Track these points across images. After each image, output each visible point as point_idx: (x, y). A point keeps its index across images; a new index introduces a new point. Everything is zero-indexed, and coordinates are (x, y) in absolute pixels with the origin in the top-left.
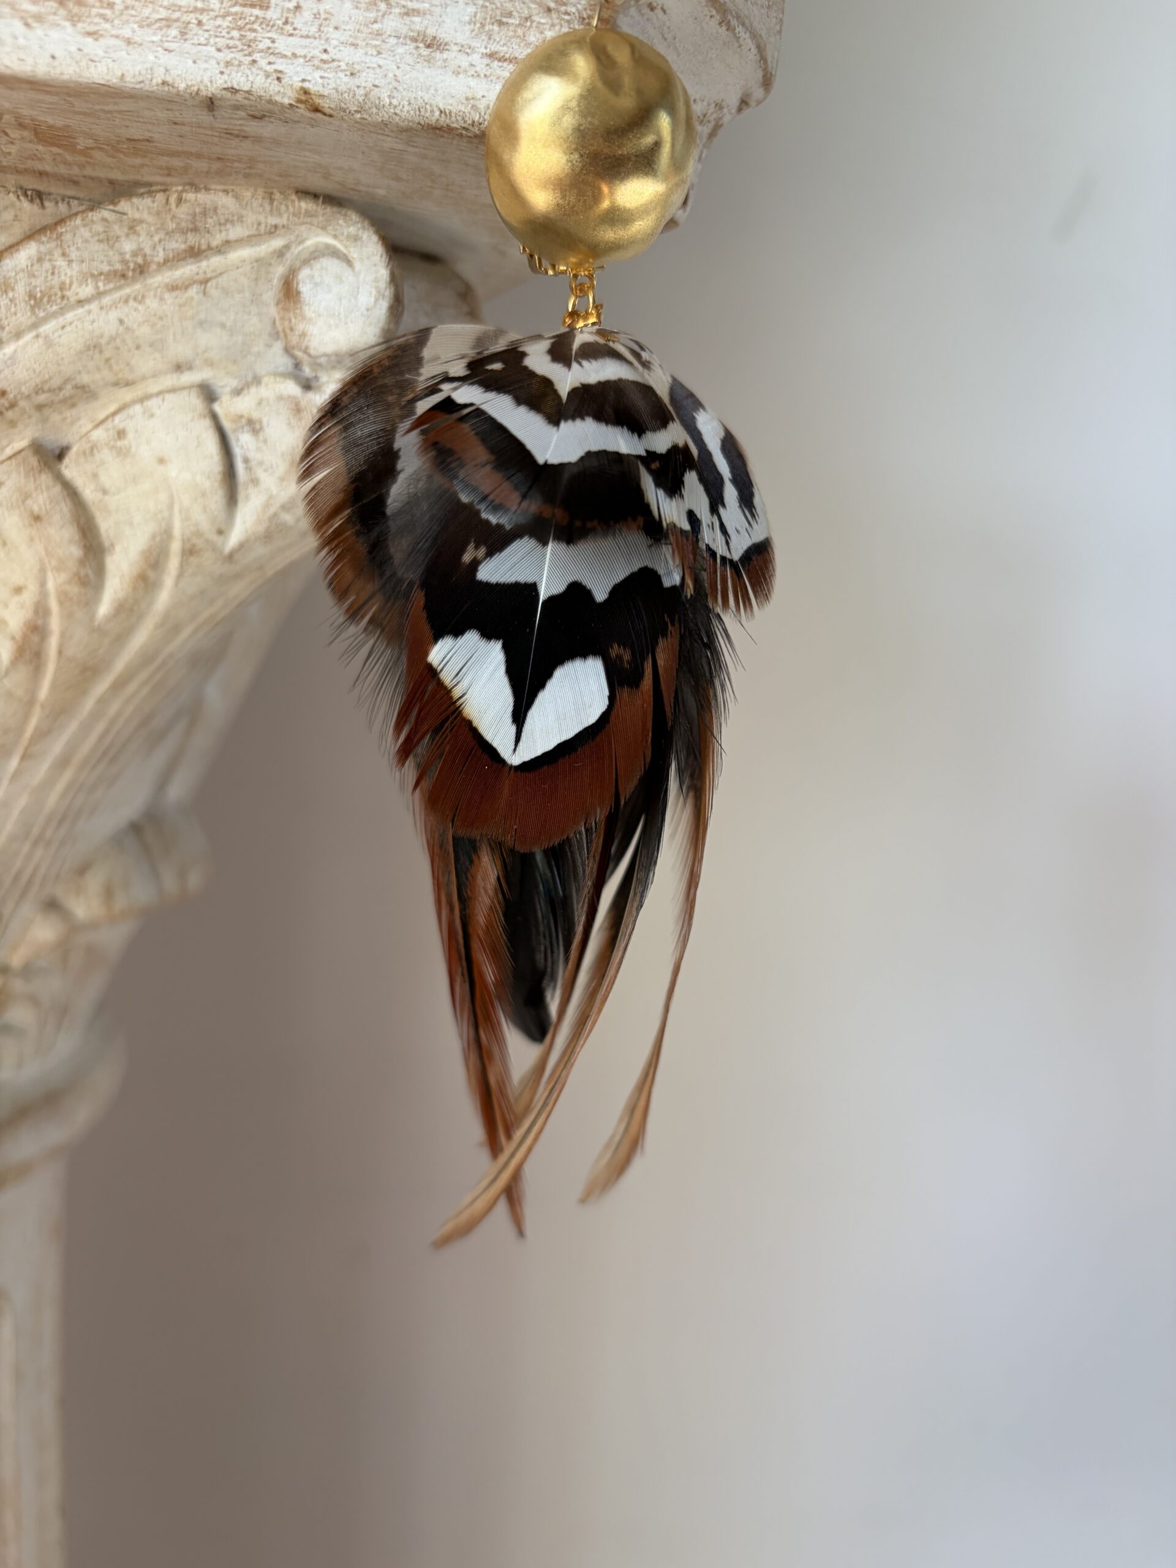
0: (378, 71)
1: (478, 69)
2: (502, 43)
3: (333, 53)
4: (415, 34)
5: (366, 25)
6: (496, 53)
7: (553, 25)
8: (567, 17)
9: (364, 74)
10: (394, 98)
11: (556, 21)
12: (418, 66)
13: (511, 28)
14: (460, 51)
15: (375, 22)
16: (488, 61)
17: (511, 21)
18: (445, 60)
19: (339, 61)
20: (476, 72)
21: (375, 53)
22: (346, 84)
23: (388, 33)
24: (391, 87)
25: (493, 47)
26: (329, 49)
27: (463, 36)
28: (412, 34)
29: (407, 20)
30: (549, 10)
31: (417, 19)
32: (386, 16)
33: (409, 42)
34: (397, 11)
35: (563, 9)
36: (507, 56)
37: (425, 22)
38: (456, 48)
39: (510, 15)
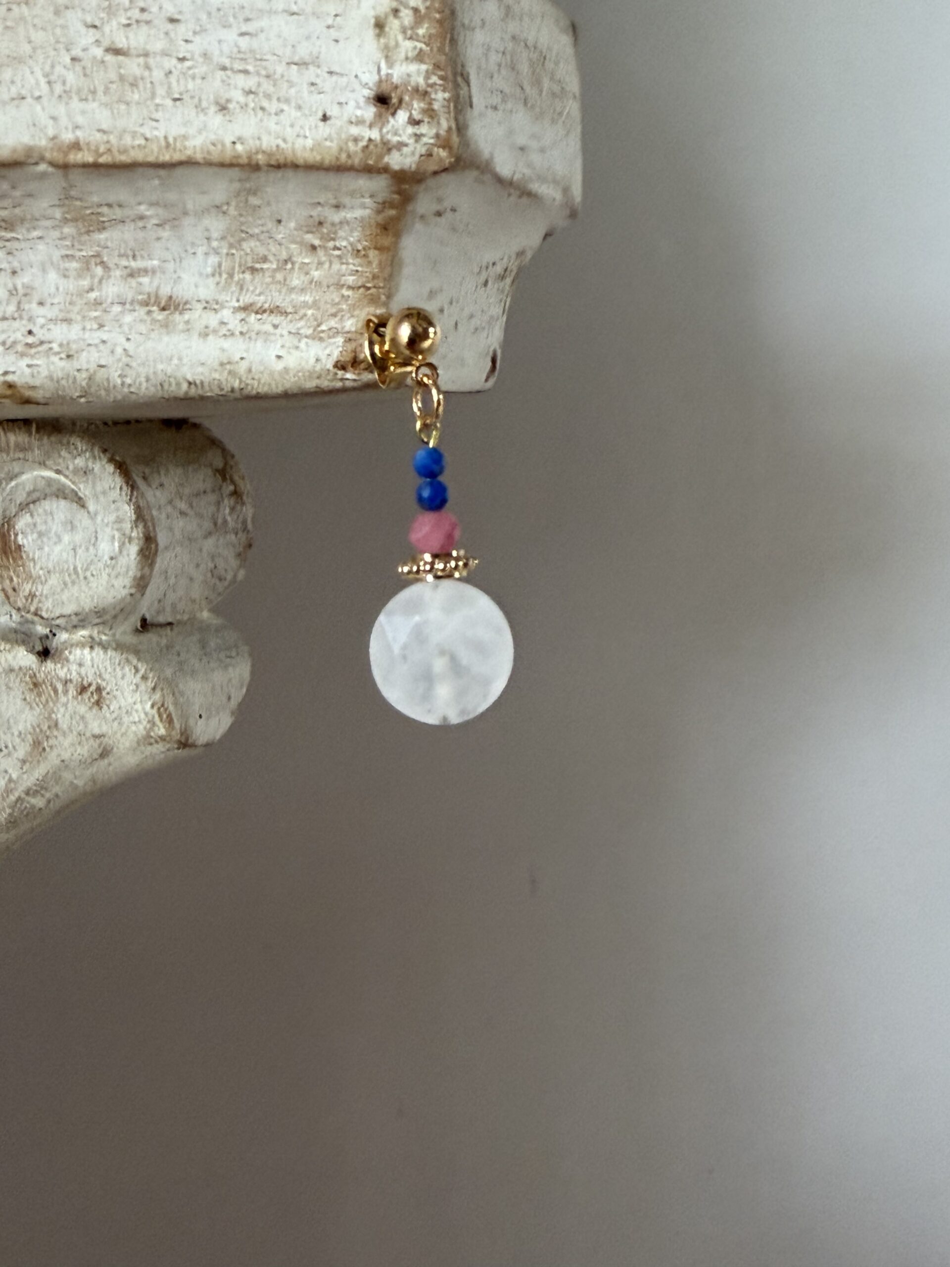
0: (102, 347)
1: (230, 327)
2: (257, 292)
3: (40, 334)
4: (145, 297)
5: (80, 295)
6: (251, 305)
7: (320, 264)
8: (337, 253)
9: (84, 354)
10: (125, 376)
11: (324, 259)
12: (153, 335)
13: (267, 274)
14: (205, 308)
15: (91, 289)
16: (242, 315)
17: (265, 266)
18: (187, 322)
19: (50, 342)
20: (229, 330)
21: (95, 326)
22: (63, 369)
23: (109, 300)
24: (120, 365)
25: (246, 299)
26: (34, 330)
27: (207, 290)
28: (140, 297)
29: (133, 282)
30: (314, 248)
31: (145, 280)
32: (104, 281)
33: (137, 308)
34: (118, 273)
35: (331, 244)
36: (266, 306)
37: (155, 284)
38: (199, 306)
39: (265, 259)
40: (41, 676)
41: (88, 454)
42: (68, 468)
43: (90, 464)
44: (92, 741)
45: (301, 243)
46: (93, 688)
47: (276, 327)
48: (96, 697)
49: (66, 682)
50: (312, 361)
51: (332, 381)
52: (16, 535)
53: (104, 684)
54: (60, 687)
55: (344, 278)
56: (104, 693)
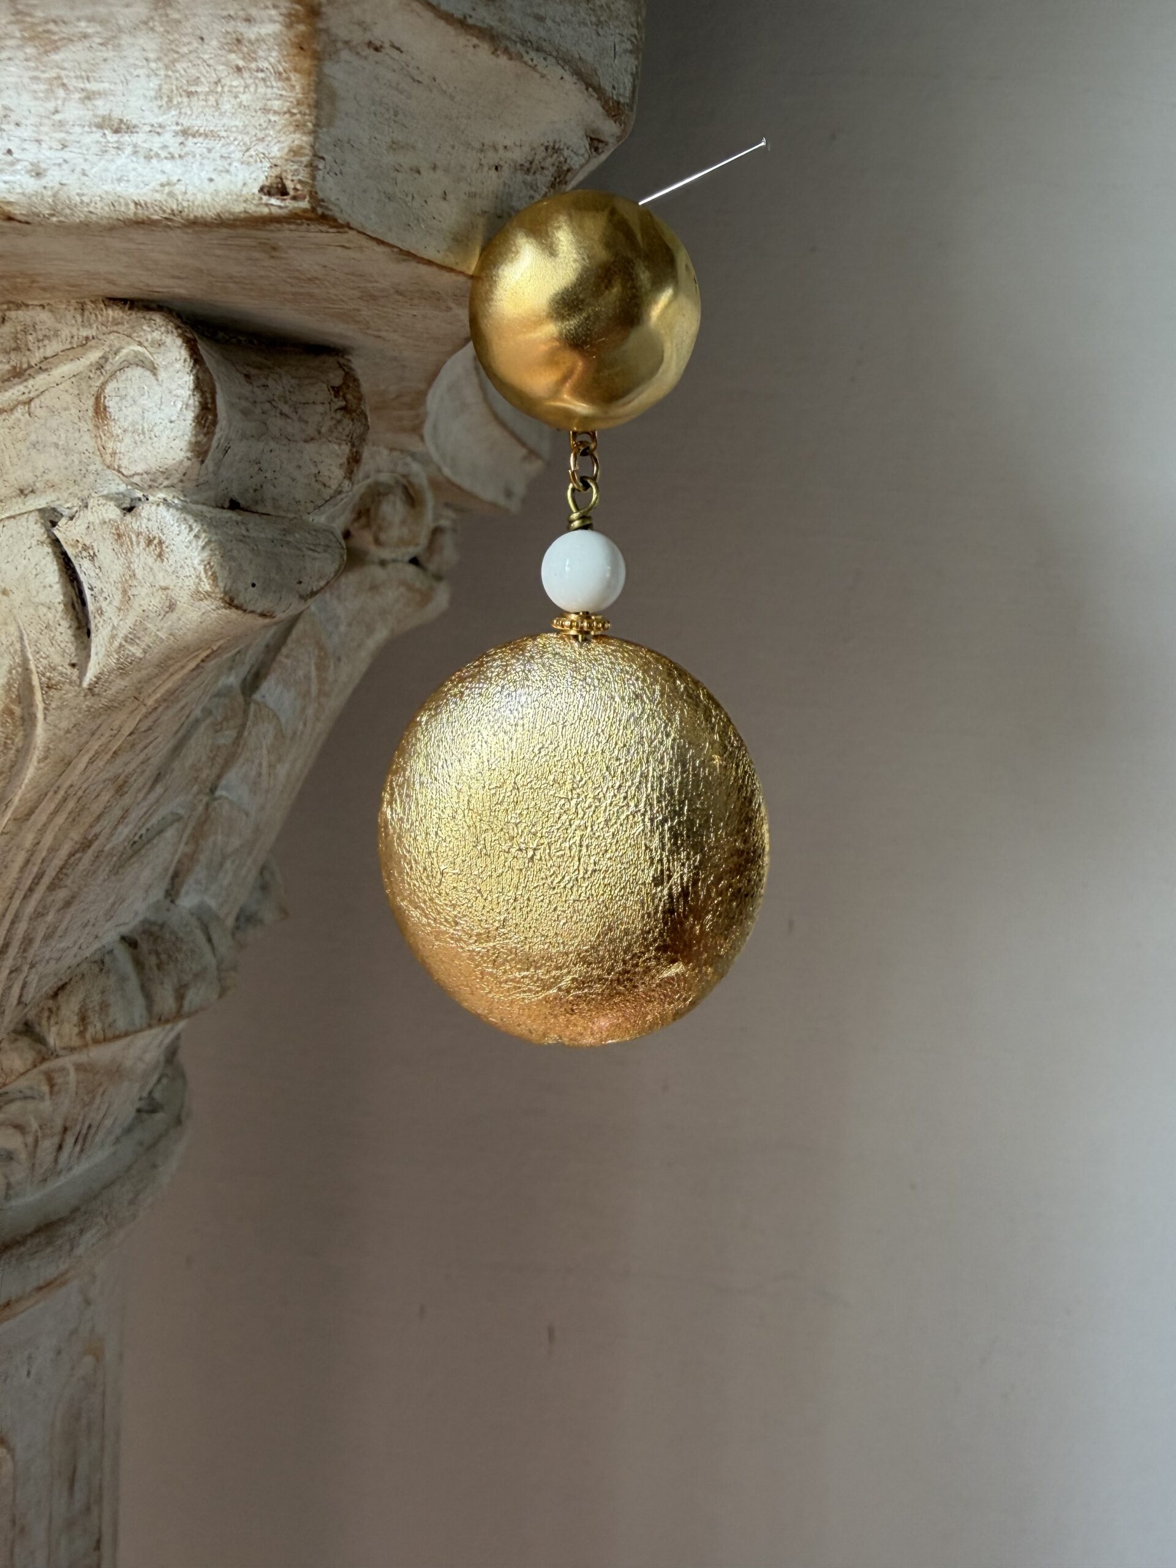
0: (65, 166)
1: (171, 150)
2: (194, 116)
3: (17, 153)
4: (100, 120)
5: (47, 117)
6: (189, 128)
7: (247, 86)
8: (261, 75)
9: (50, 172)
10: (83, 195)
11: (249, 81)
12: (107, 155)
13: (202, 97)
14: (150, 131)
15: (56, 112)
16: (180, 139)
17: (198, 89)
18: (135, 145)
19: (24, 161)
20: (170, 153)
21: (60, 147)
22: (33, 187)
23: (71, 123)
24: (79, 184)
25: (186, 122)
27: (151, 114)
28: (96, 120)
29: (89, 104)
30: (239, 69)
31: (99, 103)
32: (66, 104)
33: (94, 129)
34: (77, 96)
35: (253, 65)
36: (202, 130)
37: (108, 106)
38: (145, 129)
39: (197, 81)
40: (122, 527)
41: (163, 329)
42: (147, 340)
43: (164, 338)
44: (160, 592)
45: (227, 64)
46: (156, 542)
47: (209, 150)
48: (158, 550)
49: (138, 534)
50: (240, 184)
51: (257, 205)
52: (105, 397)
53: (163, 538)
54: (134, 538)
55: (269, 103)
56: (164, 546)
